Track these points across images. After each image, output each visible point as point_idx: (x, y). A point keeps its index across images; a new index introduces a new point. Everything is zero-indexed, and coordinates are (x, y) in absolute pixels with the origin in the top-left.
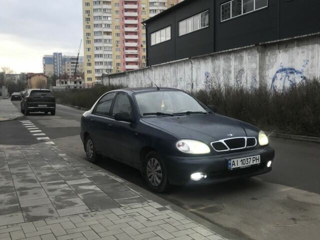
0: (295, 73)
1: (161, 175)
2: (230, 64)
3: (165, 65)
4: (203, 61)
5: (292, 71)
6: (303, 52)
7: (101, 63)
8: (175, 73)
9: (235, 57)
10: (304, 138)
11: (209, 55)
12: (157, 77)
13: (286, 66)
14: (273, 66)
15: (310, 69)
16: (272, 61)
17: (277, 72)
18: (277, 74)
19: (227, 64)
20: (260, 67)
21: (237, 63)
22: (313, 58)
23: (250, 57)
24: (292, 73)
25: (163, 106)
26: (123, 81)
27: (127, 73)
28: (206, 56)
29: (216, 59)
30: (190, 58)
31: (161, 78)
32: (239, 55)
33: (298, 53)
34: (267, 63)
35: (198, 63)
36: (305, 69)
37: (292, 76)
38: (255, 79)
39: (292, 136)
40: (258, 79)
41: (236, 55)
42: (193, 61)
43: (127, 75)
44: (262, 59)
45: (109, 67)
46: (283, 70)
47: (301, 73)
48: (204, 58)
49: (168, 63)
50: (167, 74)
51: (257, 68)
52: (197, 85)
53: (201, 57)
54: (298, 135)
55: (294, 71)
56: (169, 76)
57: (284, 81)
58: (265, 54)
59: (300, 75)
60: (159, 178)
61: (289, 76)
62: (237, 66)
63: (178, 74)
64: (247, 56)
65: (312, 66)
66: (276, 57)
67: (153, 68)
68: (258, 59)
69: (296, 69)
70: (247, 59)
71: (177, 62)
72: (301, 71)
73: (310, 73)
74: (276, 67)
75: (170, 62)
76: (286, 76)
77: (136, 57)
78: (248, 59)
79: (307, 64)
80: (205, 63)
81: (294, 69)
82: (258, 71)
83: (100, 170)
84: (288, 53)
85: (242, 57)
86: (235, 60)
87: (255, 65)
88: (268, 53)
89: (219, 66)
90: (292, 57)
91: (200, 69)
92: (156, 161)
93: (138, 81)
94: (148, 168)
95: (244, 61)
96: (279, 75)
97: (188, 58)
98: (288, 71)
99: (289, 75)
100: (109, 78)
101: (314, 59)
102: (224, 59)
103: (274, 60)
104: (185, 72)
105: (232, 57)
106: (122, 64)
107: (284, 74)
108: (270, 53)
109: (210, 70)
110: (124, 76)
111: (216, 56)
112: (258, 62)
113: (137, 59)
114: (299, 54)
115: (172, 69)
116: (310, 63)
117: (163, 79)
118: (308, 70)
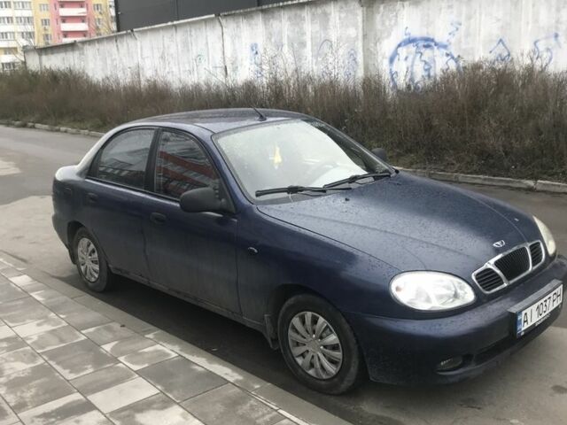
0: (436, 48)
1: (338, 355)
2: (301, 28)
3: (162, 28)
4: (245, 21)
5: (429, 43)
6: (450, 7)
7: (10, 19)
8: (186, 44)
9: (314, 14)
10: (485, 179)
11: (257, 10)
12: (147, 52)
13: (417, 32)
14: (389, 35)
15: (463, 40)
16: (387, 23)
17: (399, 46)
18: (400, 49)
19: (297, 29)
20: (365, 36)
21: (317, 27)
22: (469, 18)
23: (343, 15)
24: (427, 47)
25: (278, 159)
26: (72, 60)
27: (79, 45)
28: (253, 11)
29: (273, 17)
30: (218, 15)
31: (157, 55)
32: (319, 11)
33: (441, 9)
34: (379, 26)
35: (235, 25)
36: (453, 40)
37: (427, 53)
38: (355, 60)
39: (461, 176)
40: (360, 59)
41: (313, 10)
42: (223, 21)
43: (79, 49)
44: (368, 20)
45: (29, 28)
46: (411, 41)
47: (445, 47)
48: (247, 15)
49: (170, 23)
50: (168, 47)
51: (357, 36)
52: (235, 70)
53: (240, 14)
54: (471, 173)
55: (433, 44)
56: (173, 50)
57: (413, 62)
58: (374, 9)
59: (445, 51)
60: (332, 362)
61: (422, 54)
62: (317, 32)
63: (194, 48)
64: (337, 14)
65: (468, 35)
66: (396, 16)
67: (136, 35)
68: (360, 19)
69: (437, 40)
70: (337, 18)
71: (189, 23)
72: (445, 43)
73: (464, 47)
74: (397, 36)
75: (175, 23)
76: (416, 53)
77: (82, 7)
78: (340, 19)
79: (457, 29)
80: (250, 25)
81: (433, 40)
82: (360, 44)
83: (151, 336)
84: (420, 7)
85: (326, 15)
86: (312, 20)
87: (354, 32)
88: (379, 7)
89: (280, 33)
90: (428, 15)
91: (240, 37)
92: (321, 320)
93: (104, 60)
94: (290, 332)
95: (331, 23)
96: (403, 52)
97: (213, 16)
98: (421, 44)
99: (423, 50)
100: (40, 55)
101: (472, 20)
102: (289, 18)
103: (393, 22)
104: (207, 43)
105: (306, 13)
106: (53, 23)
107: (412, 48)
108: (384, 8)
109: (261, 41)
110: (73, 50)
111: (273, 12)
112: (360, 25)
113: (84, 10)
114: (443, 11)
115: (179, 36)
116: (463, 28)
117: (162, 57)
118: (460, 42)
